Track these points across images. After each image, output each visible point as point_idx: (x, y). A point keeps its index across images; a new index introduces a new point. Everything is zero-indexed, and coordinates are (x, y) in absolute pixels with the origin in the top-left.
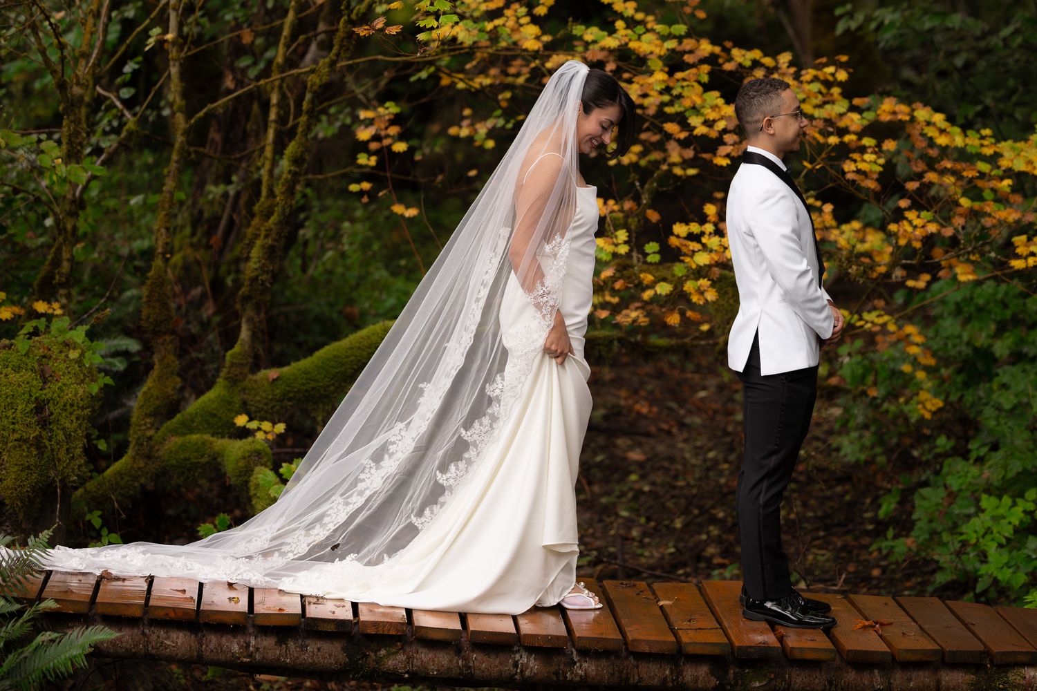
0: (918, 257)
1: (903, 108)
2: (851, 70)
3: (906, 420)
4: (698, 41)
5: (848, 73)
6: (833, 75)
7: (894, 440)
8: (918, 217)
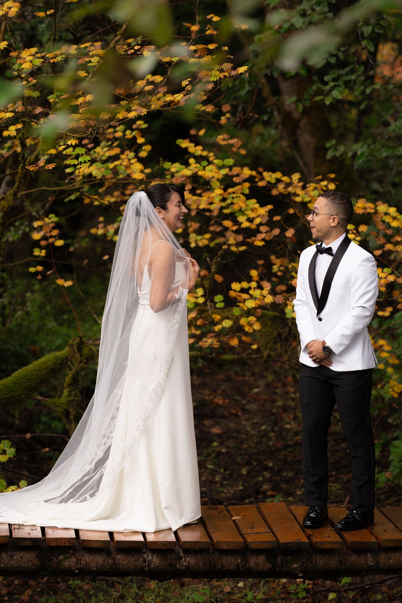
0: (384, 296)
1: (370, 205)
2: (337, 183)
3: (383, 398)
4: (242, 169)
5: (336, 185)
6: (326, 186)
7: (376, 413)
8: (382, 272)
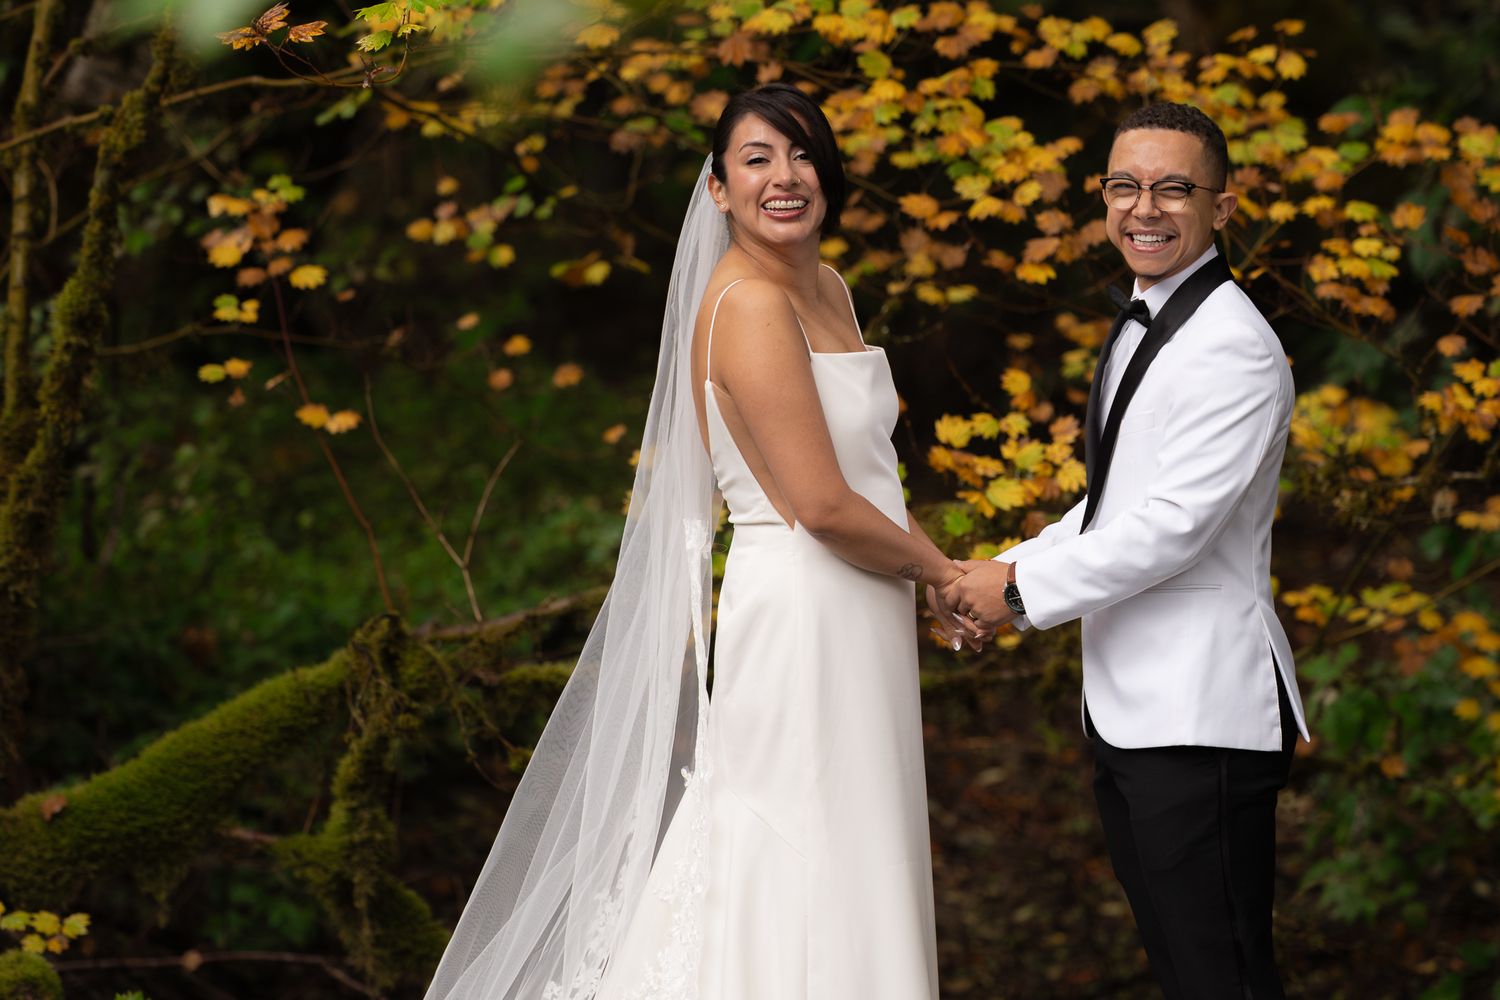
0: (1488, 463)
1: (1434, 132)
2: (1311, 53)
3: (1471, 825)
5: (1307, 60)
6: (1271, 65)
7: (1439, 867)
8: (1485, 374)
